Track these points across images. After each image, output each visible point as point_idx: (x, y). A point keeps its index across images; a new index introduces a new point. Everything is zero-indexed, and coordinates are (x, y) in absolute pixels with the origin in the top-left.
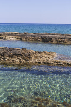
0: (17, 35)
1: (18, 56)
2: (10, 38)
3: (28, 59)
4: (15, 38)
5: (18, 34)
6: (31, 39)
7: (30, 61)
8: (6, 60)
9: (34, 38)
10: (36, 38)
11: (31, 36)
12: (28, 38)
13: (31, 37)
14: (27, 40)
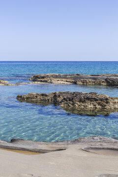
0: (67, 77)
1: (91, 101)
2: (59, 82)
3: (105, 104)
4: (66, 81)
5: (70, 76)
6: (90, 82)
7: (107, 107)
8: (76, 105)
9: (94, 81)
10: (98, 81)
11: (90, 78)
12: (86, 81)
13: (90, 80)
14: (85, 84)
